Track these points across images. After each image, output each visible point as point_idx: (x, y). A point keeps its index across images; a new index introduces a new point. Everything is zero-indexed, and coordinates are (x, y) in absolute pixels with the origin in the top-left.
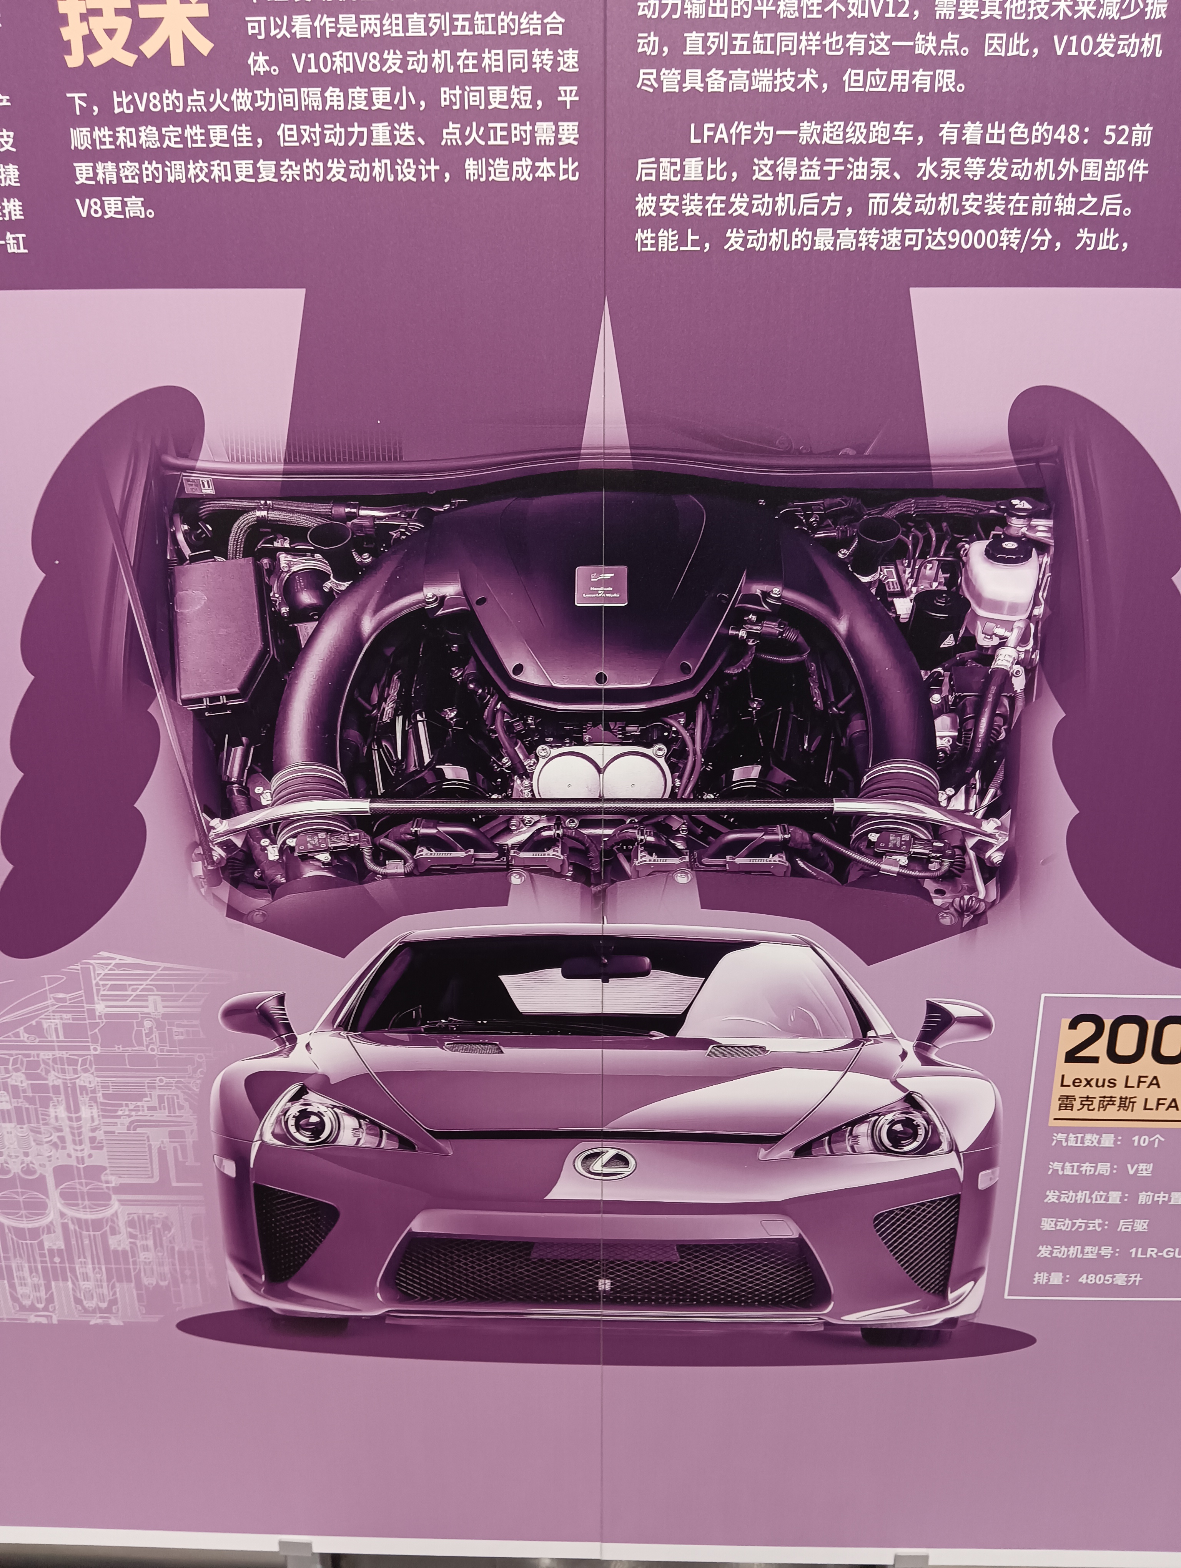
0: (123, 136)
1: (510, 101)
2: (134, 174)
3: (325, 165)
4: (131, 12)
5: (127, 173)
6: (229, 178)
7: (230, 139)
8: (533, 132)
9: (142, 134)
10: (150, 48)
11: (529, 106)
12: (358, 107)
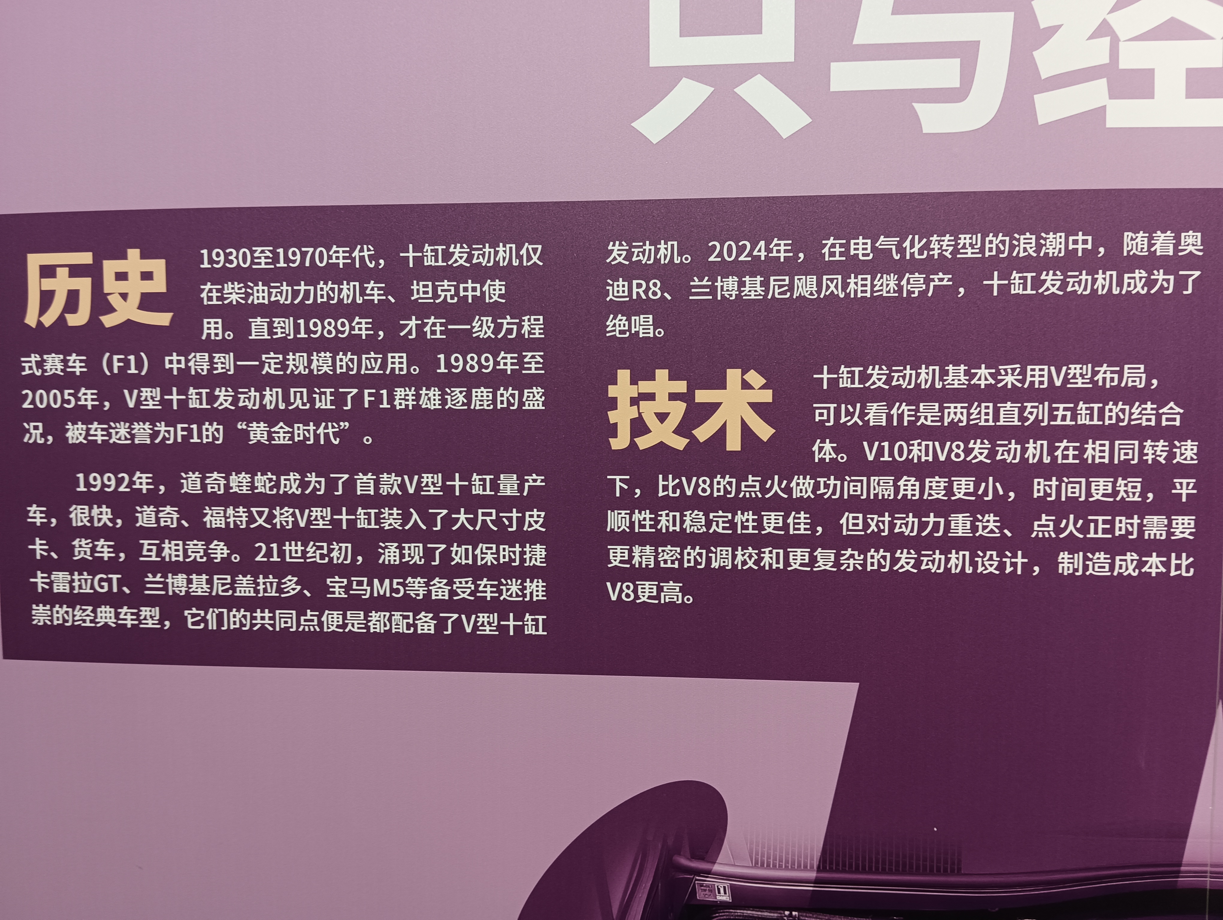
0: (666, 521)
1: (1115, 493)
2: (674, 558)
3: (893, 556)
4: (687, 397)
5: (666, 557)
6: (781, 566)
7: (786, 526)
8: (1141, 526)
9: (688, 519)
10: (703, 433)
11: (1136, 499)
12: (936, 496)
